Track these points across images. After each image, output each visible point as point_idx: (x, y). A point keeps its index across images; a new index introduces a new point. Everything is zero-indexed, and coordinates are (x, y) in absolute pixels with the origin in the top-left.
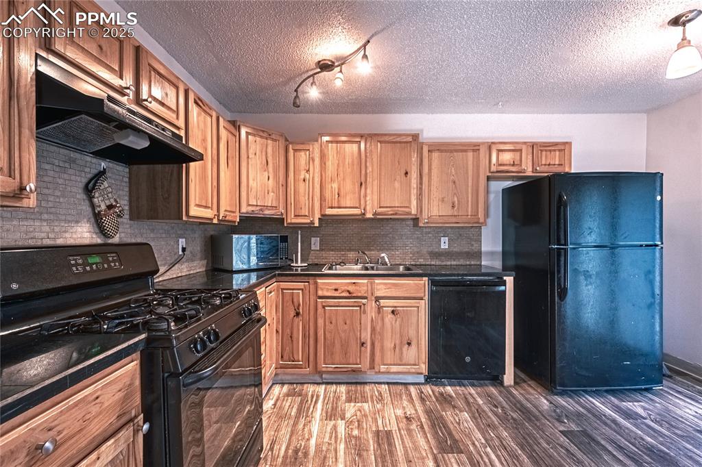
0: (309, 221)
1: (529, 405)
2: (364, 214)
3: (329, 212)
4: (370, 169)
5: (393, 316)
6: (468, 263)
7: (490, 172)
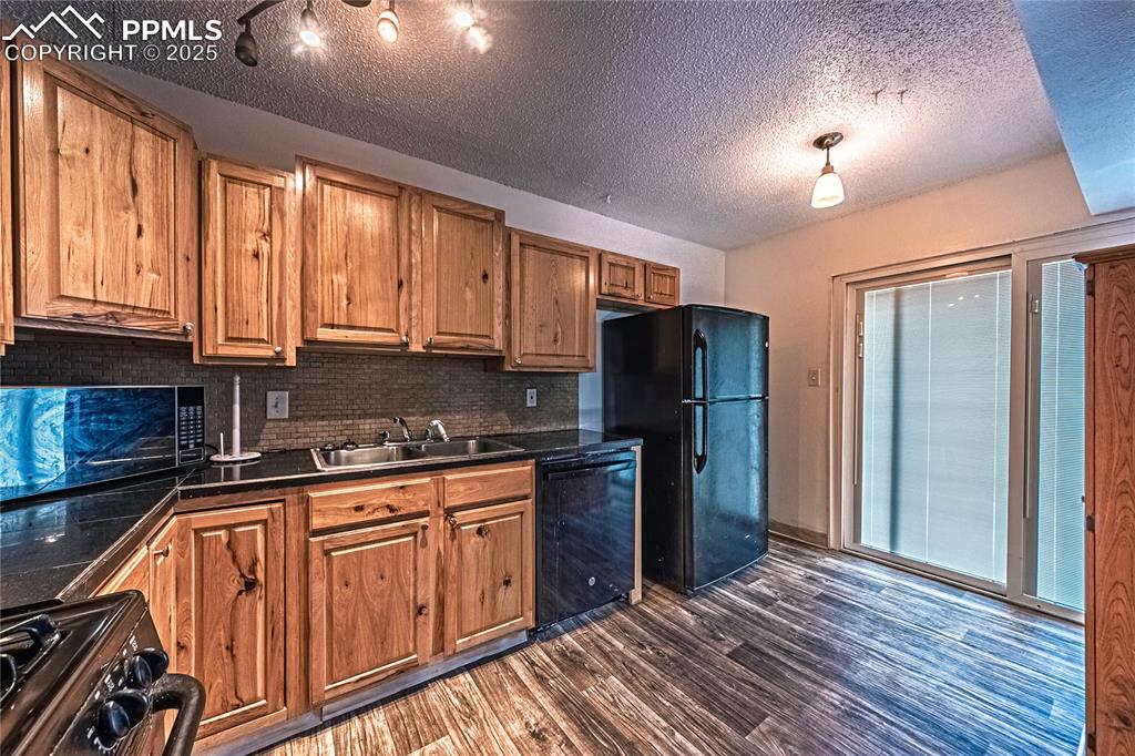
0: (271, 353)
1: (675, 627)
2: (407, 344)
3: (324, 334)
4: (417, 257)
5: (479, 539)
6: (562, 427)
7: (600, 294)
